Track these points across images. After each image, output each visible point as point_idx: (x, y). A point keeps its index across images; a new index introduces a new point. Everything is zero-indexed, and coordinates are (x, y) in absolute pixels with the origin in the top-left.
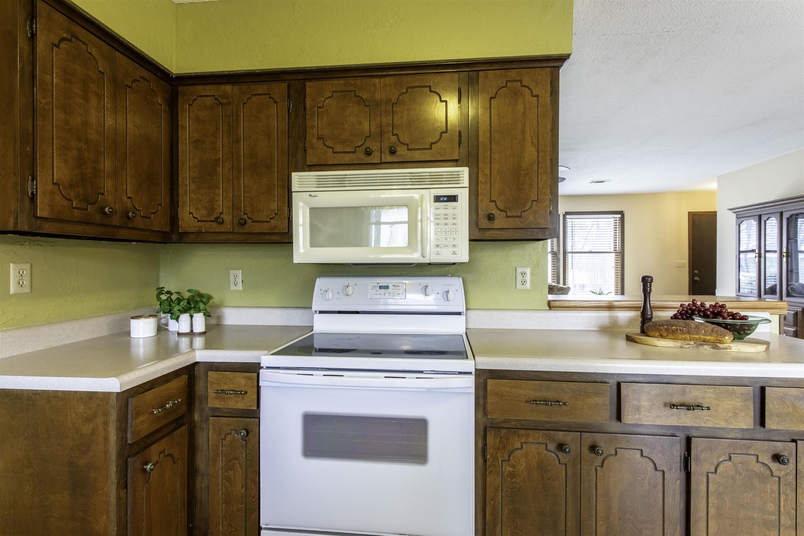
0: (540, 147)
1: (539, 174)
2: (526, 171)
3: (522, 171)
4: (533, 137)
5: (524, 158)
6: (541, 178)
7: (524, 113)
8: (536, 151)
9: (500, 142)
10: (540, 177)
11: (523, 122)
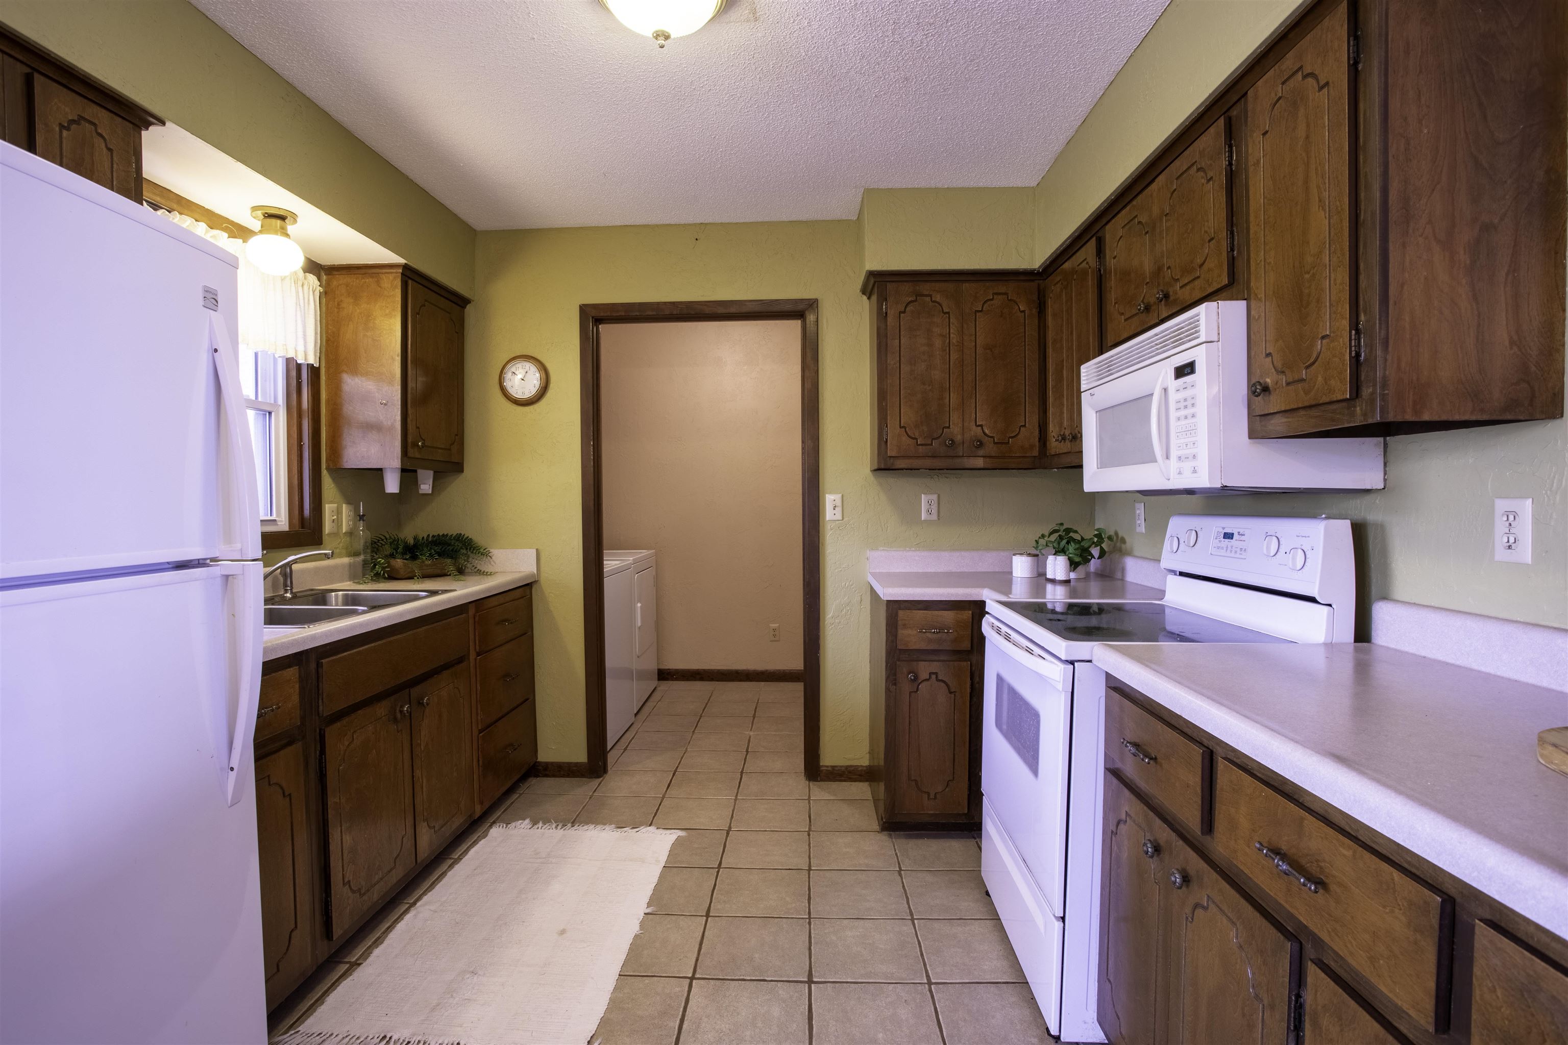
0: (1331, 203)
1: (1332, 271)
2: (1312, 272)
3: (1305, 273)
4: (1321, 186)
5: (1308, 243)
6: (1335, 280)
7: (1307, 137)
8: (1326, 217)
9: (1275, 223)
10: (1333, 275)
11: (1306, 159)
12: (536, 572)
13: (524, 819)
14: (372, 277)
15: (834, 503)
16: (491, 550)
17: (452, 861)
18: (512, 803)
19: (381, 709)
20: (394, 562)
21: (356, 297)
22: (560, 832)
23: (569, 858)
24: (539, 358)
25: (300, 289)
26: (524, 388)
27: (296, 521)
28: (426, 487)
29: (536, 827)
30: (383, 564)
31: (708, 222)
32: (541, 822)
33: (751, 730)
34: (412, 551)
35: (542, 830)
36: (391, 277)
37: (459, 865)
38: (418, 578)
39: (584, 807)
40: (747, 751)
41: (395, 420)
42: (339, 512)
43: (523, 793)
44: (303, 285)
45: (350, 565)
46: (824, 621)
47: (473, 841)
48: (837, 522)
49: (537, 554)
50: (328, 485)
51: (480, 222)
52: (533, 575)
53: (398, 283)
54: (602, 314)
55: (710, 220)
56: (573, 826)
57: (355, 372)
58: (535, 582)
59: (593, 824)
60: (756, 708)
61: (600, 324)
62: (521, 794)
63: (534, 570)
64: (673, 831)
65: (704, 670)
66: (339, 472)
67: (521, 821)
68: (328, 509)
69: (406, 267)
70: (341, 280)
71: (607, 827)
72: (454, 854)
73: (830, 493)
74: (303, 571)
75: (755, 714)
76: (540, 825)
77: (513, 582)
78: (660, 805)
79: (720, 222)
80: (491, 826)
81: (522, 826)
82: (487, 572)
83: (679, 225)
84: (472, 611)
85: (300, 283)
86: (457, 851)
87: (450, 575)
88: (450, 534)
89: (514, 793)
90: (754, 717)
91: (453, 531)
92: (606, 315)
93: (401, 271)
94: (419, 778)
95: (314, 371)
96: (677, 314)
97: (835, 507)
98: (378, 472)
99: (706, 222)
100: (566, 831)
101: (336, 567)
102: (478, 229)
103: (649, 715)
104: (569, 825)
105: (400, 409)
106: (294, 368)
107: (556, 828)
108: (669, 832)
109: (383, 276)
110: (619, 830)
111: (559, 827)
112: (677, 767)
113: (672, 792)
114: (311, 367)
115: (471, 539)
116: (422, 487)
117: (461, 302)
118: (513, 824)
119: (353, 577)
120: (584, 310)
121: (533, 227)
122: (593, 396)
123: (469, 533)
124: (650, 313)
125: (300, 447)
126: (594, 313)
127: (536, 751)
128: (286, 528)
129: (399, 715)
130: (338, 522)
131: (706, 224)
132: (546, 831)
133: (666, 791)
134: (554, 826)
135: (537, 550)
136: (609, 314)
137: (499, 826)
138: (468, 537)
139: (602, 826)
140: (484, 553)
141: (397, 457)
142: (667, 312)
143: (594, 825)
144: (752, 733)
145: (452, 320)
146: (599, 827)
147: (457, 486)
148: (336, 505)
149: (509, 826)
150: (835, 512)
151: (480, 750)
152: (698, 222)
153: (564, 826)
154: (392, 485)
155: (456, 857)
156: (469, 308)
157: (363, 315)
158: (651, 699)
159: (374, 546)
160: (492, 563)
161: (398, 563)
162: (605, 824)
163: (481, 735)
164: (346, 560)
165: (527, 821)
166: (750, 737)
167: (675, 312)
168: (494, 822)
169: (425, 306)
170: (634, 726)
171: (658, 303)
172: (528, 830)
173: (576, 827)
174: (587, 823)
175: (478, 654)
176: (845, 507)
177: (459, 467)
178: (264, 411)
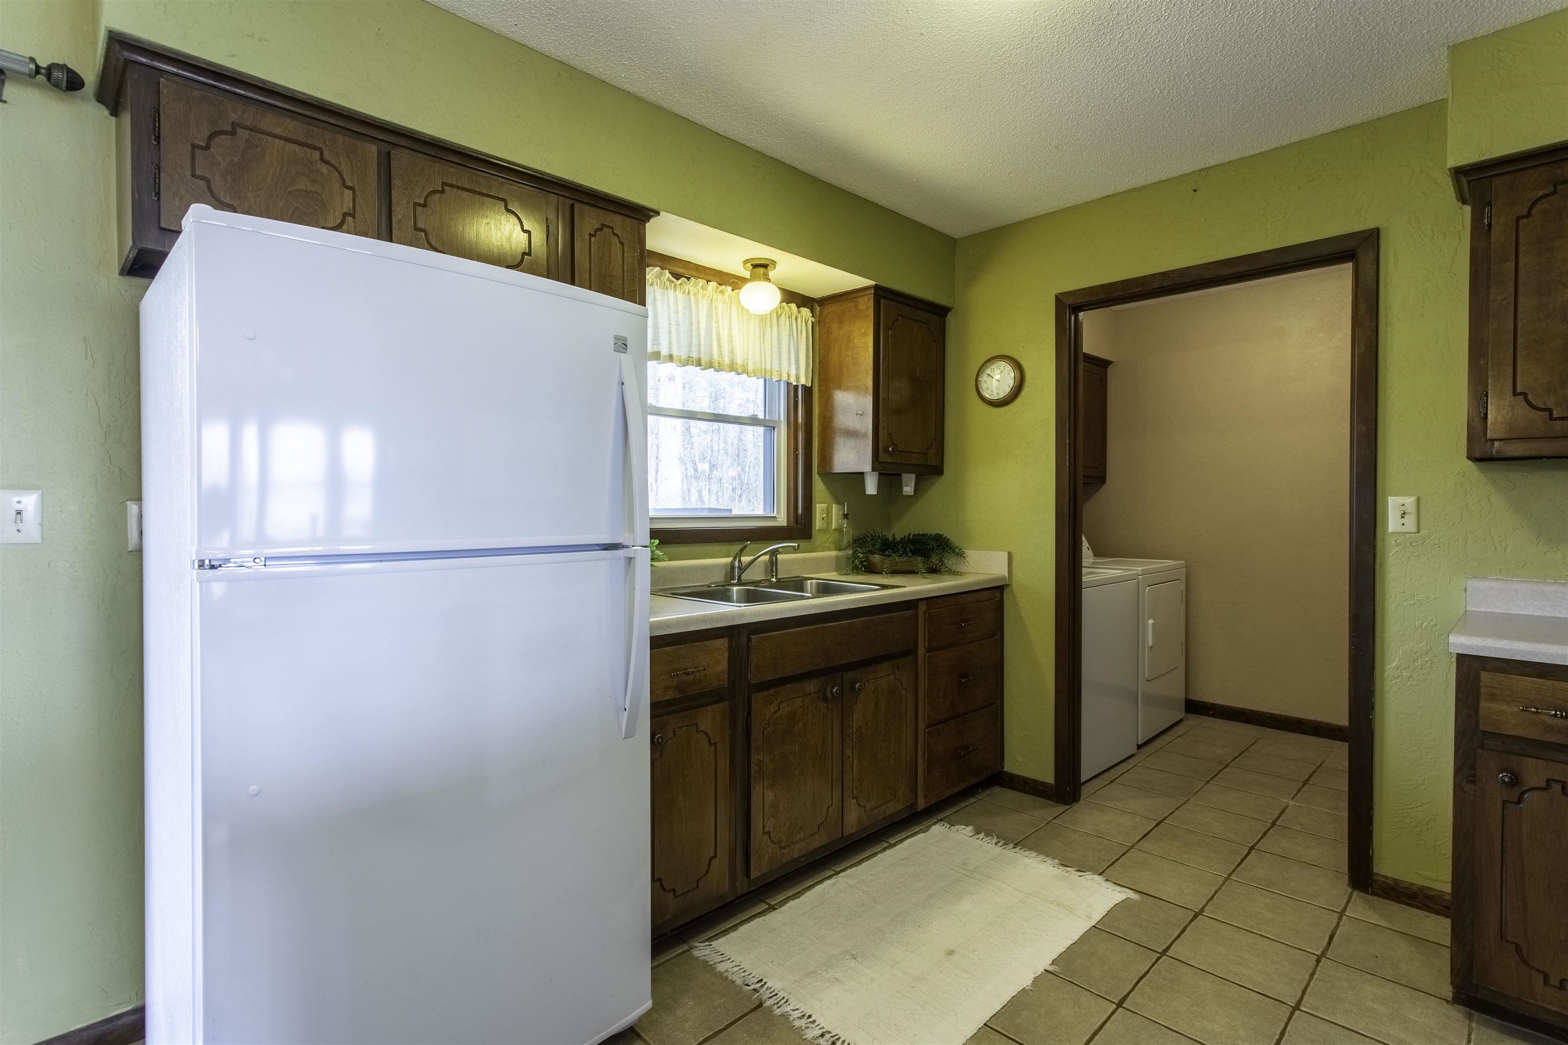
12: (1007, 575)
13: (967, 825)
14: (851, 302)
15: (1403, 508)
16: (966, 551)
17: (888, 845)
18: (967, 806)
19: (811, 687)
20: (872, 557)
21: (841, 322)
22: (998, 849)
23: (995, 879)
24: (1015, 356)
25: (794, 322)
26: (999, 389)
27: (792, 518)
28: (908, 490)
29: (977, 836)
30: (861, 558)
31: (1211, 165)
32: (983, 834)
33: (1293, 798)
34: (888, 546)
35: (981, 842)
36: (866, 299)
37: (890, 850)
38: (887, 573)
39: (1036, 831)
40: (1273, 824)
41: (868, 429)
42: (829, 511)
43: (982, 799)
44: (796, 319)
45: (837, 558)
46: (1383, 671)
47: (913, 832)
48: (1408, 536)
49: (1008, 557)
50: (819, 486)
51: (957, 230)
52: (1004, 578)
53: (871, 303)
54: (1079, 301)
55: (1213, 162)
56: (1014, 848)
57: (839, 387)
58: (1007, 585)
59: (1036, 851)
60: (1314, 772)
61: (1080, 312)
62: (979, 800)
63: (1004, 572)
64: (1125, 889)
65: (1251, 711)
66: (829, 476)
67: (964, 827)
68: (819, 509)
69: (876, 287)
70: (831, 308)
71: (1049, 860)
72: (891, 839)
73: (1396, 494)
74: (784, 561)
75: (1308, 780)
76: (982, 836)
77: (979, 583)
78: (1123, 855)
79: (1227, 160)
80: (935, 823)
81: (964, 832)
82: (958, 572)
83: (1172, 179)
84: (922, 608)
85: (794, 317)
86: (896, 837)
87: (917, 573)
88: (929, 534)
89: (974, 797)
90: (1305, 783)
91: (933, 531)
92: (1084, 300)
93: (873, 292)
94: (849, 757)
95: (808, 391)
96: (1168, 286)
97: (1404, 513)
98: (861, 476)
99: (1207, 166)
100: (1004, 850)
101: (823, 559)
102: (957, 237)
103: (1160, 749)
104: (1011, 845)
105: (872, 419)
106: (792, 390)
107: (996, 844)
108: (1119, 888)
109: (860, 299)
110: (1061, 867)
111: (1000, 844)
112: (1166, 817)
113: (1146, 845)
114: (804, 387)
115: (948, 539)
116: (904, 488)
117: (942, 311)
118: (956, 827)
119: (838, 569)
120: (1060, 300)
121: (1008, 223)
122: (1070, 391)
123: (947, 534)
124: (1135, 290)
125: (796, 456)
126: (1070, 301)
127: (1002, 759)
128: (785, 524)
129: (829, 695)
130: (827, 519)
131: (1209, 168)
132: (985, 844)
133: (1138, 842)
134: (994, 842)
135: (1010, 554)
136: (1087, 299)
137: (944, 825)
138: (946, 537)
139: (1043, 857)
140: (960, 554)
141: (869, 462)
142: (1156, 286)
143: (1036, 854)
144: (1291, 803)
145: (929, 330)
146: (1042, 857)
147: (938, 488)
148: (826, 505)
149: (952, 828)
150: (1403, 521)
151: (926, 744)
152: (1197, 168)
153: (1005, 844)
154: (871, 487)
155: (893, 842)
156: (950, 316)
157: (845, 336)
158: (1171, 733)
159: (858, 542)
160: (966, 563)
161: (876, 558)
162: (1048, 856)
163: (927, 730)
164: (834, 553)
165: (970, 828)
166: (1287, 807)
167: (1166, 284)
168: (941, 820)
169: (898, 320)
170: (1135, 758)
171: (1145, 277)
172: (968, 838)
173: (1017, 850)
174: (1030, 849)
175: (929, 650)
176: (1422, 513)
177: (937, 470)
178: (770, 427)
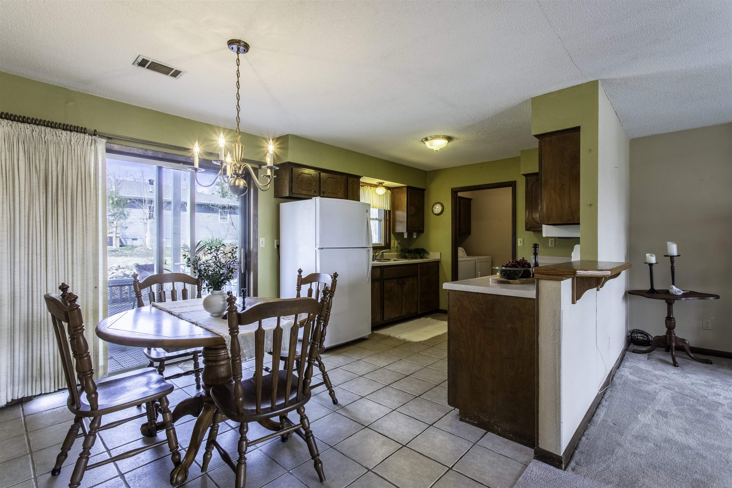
14: (401, 190)
16: (430, 252)
21: (398, 194)
24: (442, 203)
25: (387, 194)
26: (438, 211)
27: (385, 244)
28: (415, 237)
30: (403, 254)
34: (410, 252)
41: (405, 221)
42: (394, 242)
45: (397, 254)
50: (392, 236)
53: (406, 190)
57: (398, 210)
58: (440, 261)
61: (457, 193)
62: (433, 315)
63: (439, 258)
66: (394, 233)
68: (392, 241)
69: (407, 186)
70: (395, 190)
73: (519, 238)
74: (385, 254)
77: (432, 260)
79: (487, 161)
82: (427, 258)
83: (477, 164)
84: (419, 265)
85: (387, 192)
87: (417, 257)
89: (431, 314)
91: (421, 248)
92: (458, 190)
93: (406, 188)
94: (403, 298)
95: (389, 211)
98: (403, 233)
101: (393, 254)
102: (428, 171)
105: (406, 218)
106: (385, 211)
109: (403, 189)
115: (425, 250)
116: (414, 236)
117: (423, 190)
118: (428, 318)
119: (397, 257)
120: (452, 190)
121: (440, 169)
123: (425, 248)
124: (469, 189)
125: (387, 228)
126: (455, 190)
127: (439, 306)
128: (384, 246)
129: (399, 283)
130: (394, 244)
131: (484, 162)
135: (441, 253)
140: (428, 253)
141: (406, 230)
142: (473, 188)
145: (421, 195)
147: (422, 236)
149: (426, 318)
151: (420, 298)
154: (406, 236)
155: (412, 320)
156: (425, 191)
157: (399, 197)
159: (402, 251)
160: (429, 256)
161: (407, 254)
163: (420, 295)
165: (431, 318)
168: (423, 317)
169: (412, 193)
171: (471, 186)
175: (421, 275)
177: (423, 232)
178: (380, 221)
